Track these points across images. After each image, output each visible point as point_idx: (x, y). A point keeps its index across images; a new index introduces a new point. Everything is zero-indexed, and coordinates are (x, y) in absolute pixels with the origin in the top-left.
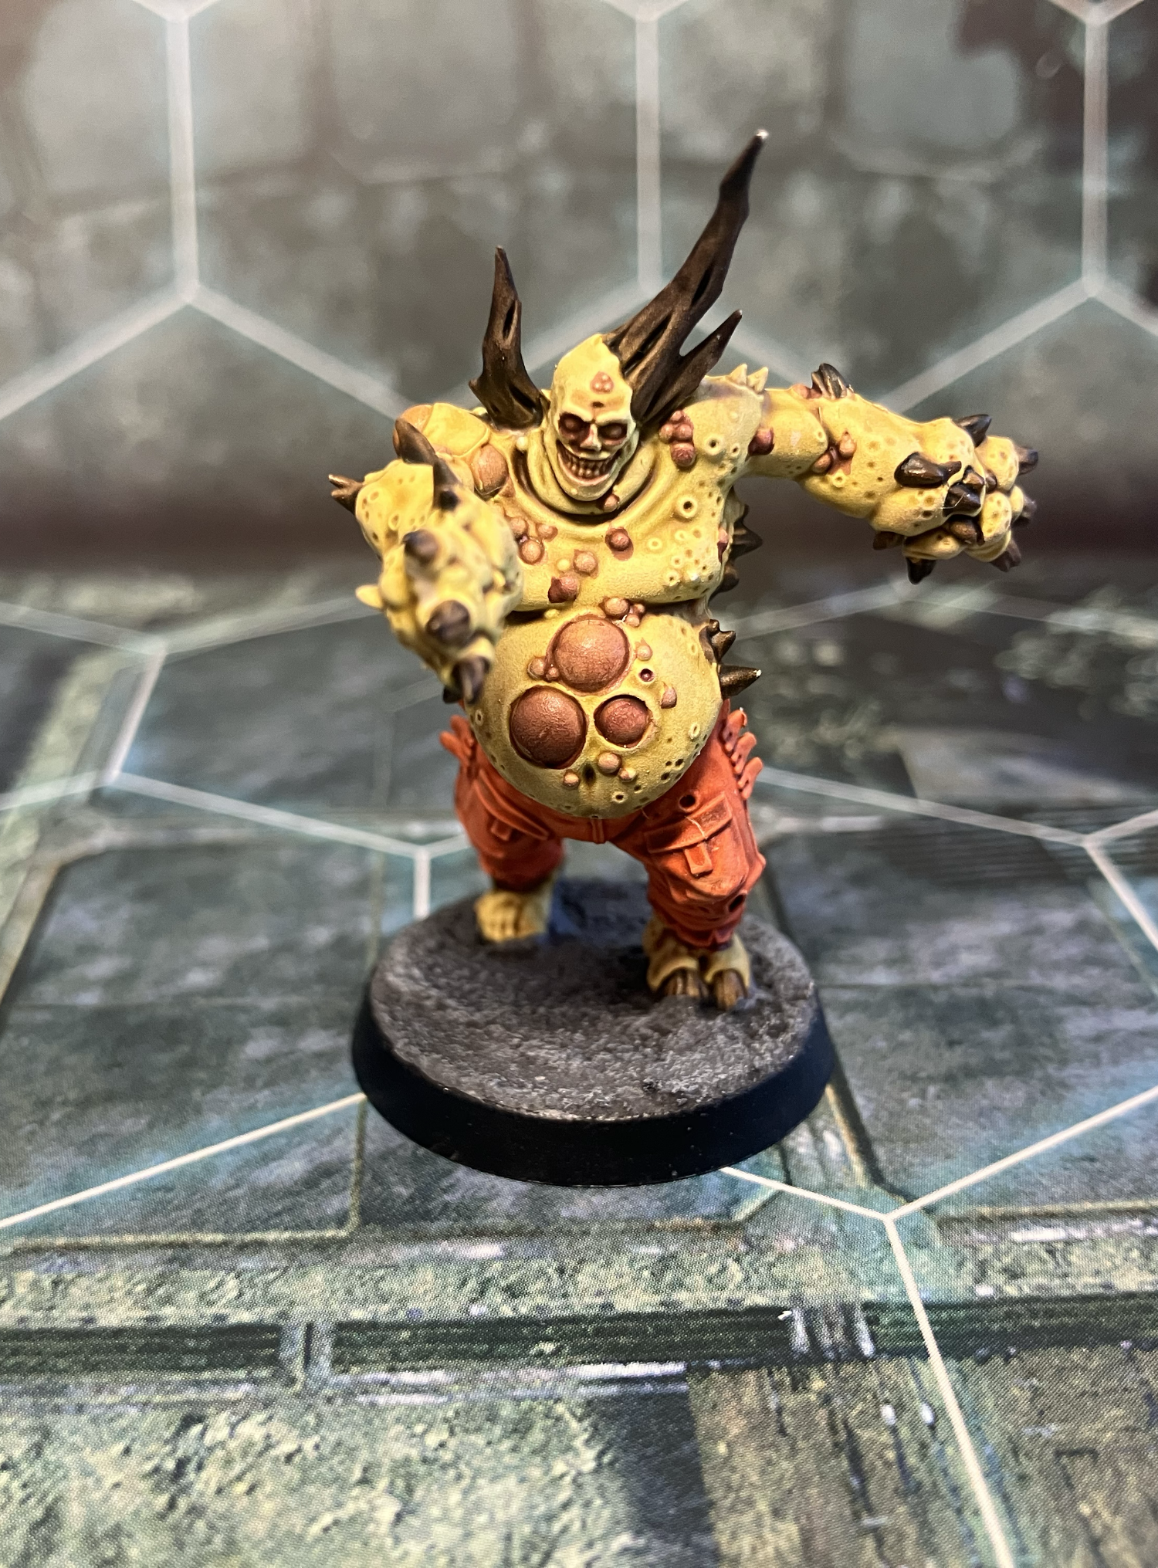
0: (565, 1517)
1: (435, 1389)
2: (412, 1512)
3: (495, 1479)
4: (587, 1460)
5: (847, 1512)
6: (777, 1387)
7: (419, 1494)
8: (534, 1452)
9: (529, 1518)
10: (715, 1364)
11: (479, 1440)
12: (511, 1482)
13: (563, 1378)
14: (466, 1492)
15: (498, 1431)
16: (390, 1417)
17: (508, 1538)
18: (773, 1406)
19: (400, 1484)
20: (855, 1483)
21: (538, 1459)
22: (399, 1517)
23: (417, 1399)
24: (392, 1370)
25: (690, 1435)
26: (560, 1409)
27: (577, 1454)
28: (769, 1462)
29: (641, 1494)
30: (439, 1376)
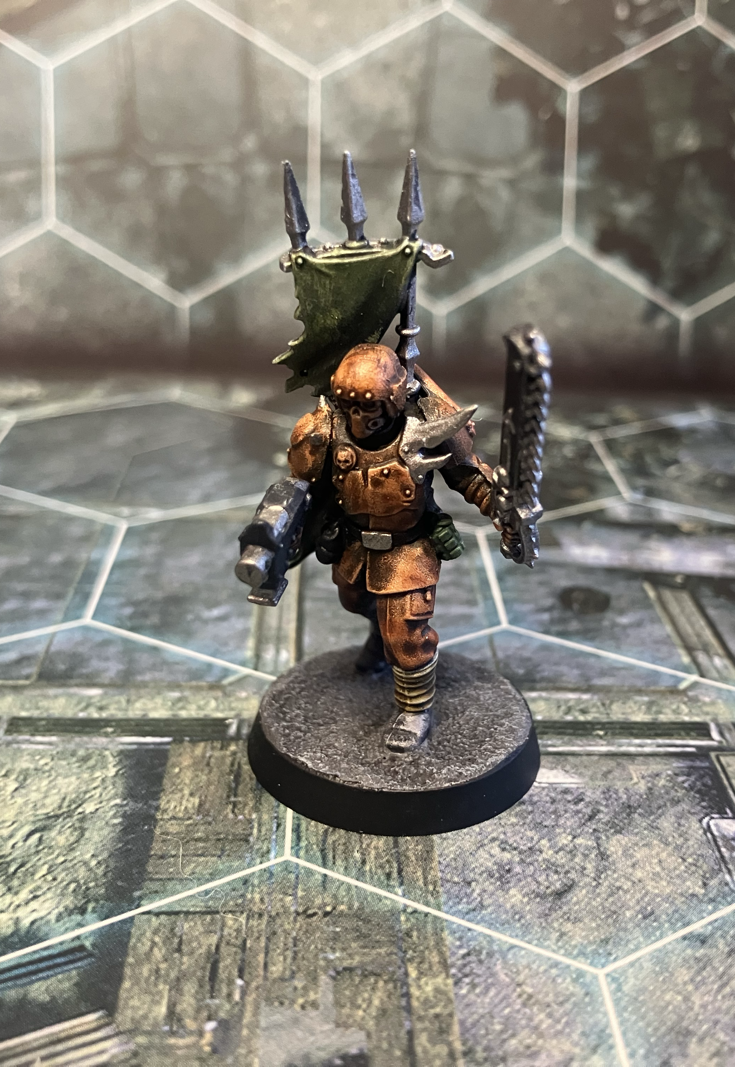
0: (93, 792)
1: (50, 744)
2: (24, 787)
3: (66, 777)
4: (112, 771)
5: (225, 795)
6: (213, 748)
7: (28, 781)
8: (88, 768)
9: (75, 792)
10: (187, 739)
11: (64, 763)
12: (73, 779)
13: (111, 742)
14: (50, 782)
15: (74, 759)
16: (25, 753)
17: (64, 799)
18: (208, 755)
19: (22, 777)
20: (233, 785)
21: (89, 771)
22: (16, 789)
23: (41, 747)
24: (33, 735)
25: (164, 764)
26: (107, 753)
27: (108, 769)
28: (197, 776)
29: (132, 784)
30: (54, 739)
